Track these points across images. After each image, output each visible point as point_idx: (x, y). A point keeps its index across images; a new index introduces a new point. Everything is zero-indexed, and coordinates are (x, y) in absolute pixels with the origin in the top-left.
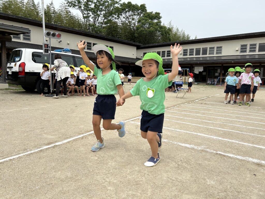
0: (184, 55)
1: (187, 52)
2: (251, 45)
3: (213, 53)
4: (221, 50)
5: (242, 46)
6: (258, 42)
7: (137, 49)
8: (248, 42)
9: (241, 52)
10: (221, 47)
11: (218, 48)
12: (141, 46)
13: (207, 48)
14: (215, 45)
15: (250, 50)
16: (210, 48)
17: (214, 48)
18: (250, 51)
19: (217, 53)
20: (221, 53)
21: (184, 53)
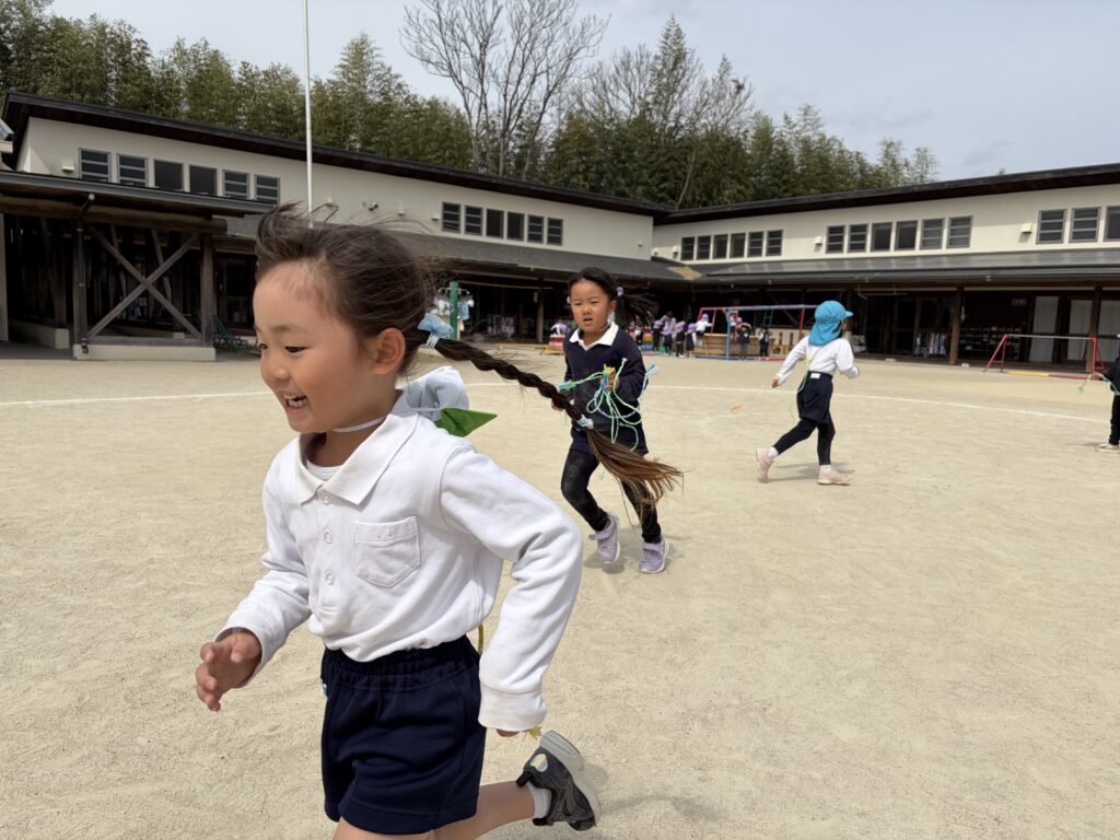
0: (831, 249)
1: (841, 239)
2: (1078, 213)
3: (938, 245)
4: (968, 232)
5: (1045, 215)
6: (1104, 199)
7: (656, 224)
8: (1069, 202)
9: (1043, 238)
10: (967, 221)
11: (954, 221)
12: (670, 213)
13: (916, 222)
14: (946, 211)
15: (1074, 233)
16: (927, 223)
17: (939, 222)
18: (1076, 237)
19: (951, 244)
20: (966, 243)
21: (831, 239)
